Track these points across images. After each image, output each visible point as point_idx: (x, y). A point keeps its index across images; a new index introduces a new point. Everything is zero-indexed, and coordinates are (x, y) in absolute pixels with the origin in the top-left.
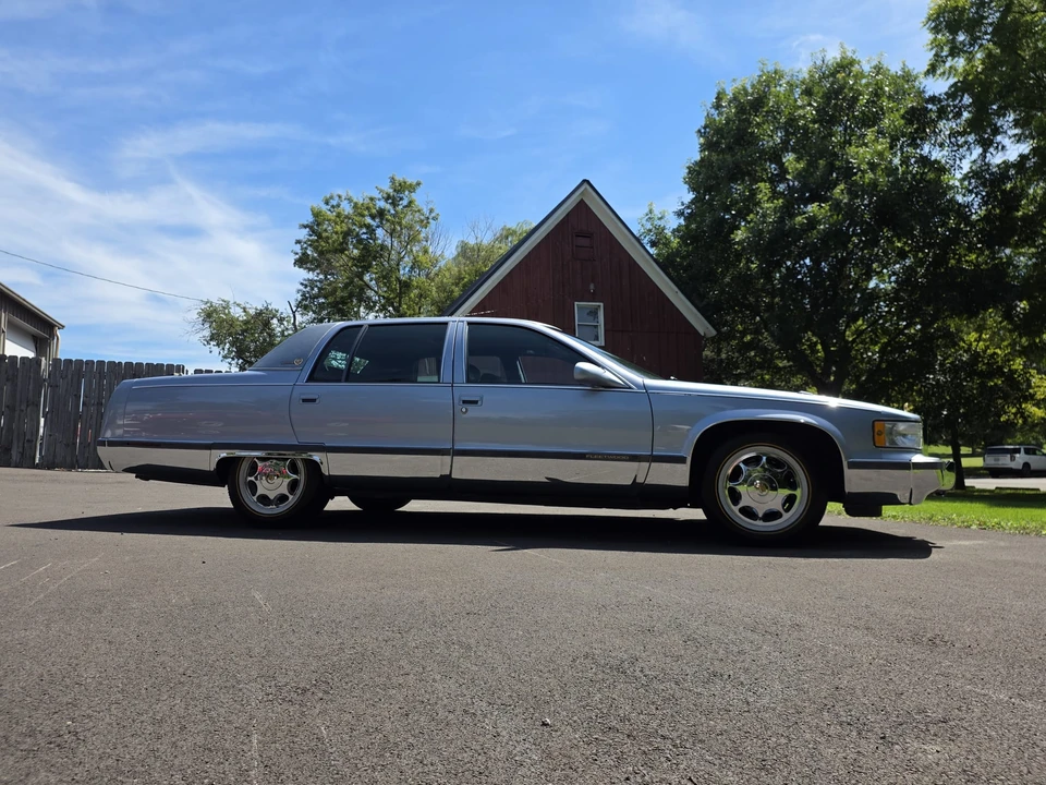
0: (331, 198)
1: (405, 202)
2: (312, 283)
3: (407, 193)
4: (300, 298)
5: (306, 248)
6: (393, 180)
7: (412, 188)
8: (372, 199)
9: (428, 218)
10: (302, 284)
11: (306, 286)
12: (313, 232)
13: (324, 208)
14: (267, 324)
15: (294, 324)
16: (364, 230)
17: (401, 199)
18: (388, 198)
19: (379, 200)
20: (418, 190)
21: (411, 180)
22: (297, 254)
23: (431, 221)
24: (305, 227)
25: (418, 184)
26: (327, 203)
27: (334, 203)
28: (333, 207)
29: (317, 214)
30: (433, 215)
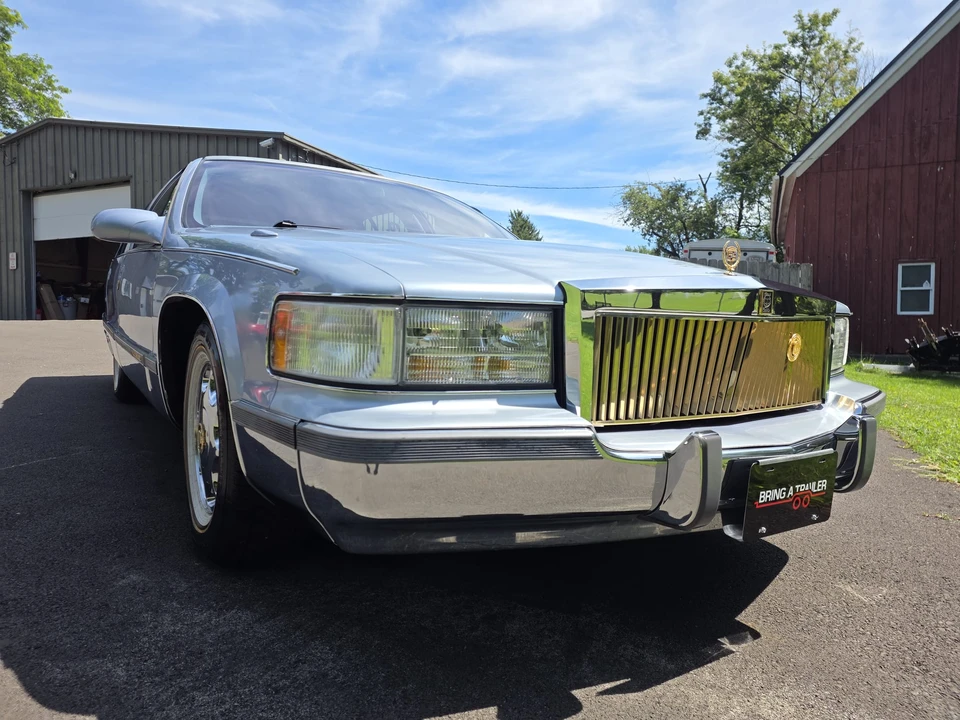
0: (735, 58)
1: (817, 41)
2: (732, 153)
3: (821, 28)
4: (721, 169)
5: (710, 118)
6: (800, 17)
7: (827, 20)
8: (777, 47)
9: (846, 52)
10: (723, 156)
11: (726, 157)
12: (713, 99)
13: (726, 72)
14: (675, 199)
15: (705, 197)
16: (765, 85)
17: (813, 38)
18: (794, 40)
19: (785, 45)
20: (835, 22)
21: (823, 11)
22: (700, 126)
23: (850, 53)
24: (705, 96)
25: (835, 13)
26: (730, 66)
27: (739, 63)
28: (737, 67)
29: (718, 79)
30: (854, 45)
